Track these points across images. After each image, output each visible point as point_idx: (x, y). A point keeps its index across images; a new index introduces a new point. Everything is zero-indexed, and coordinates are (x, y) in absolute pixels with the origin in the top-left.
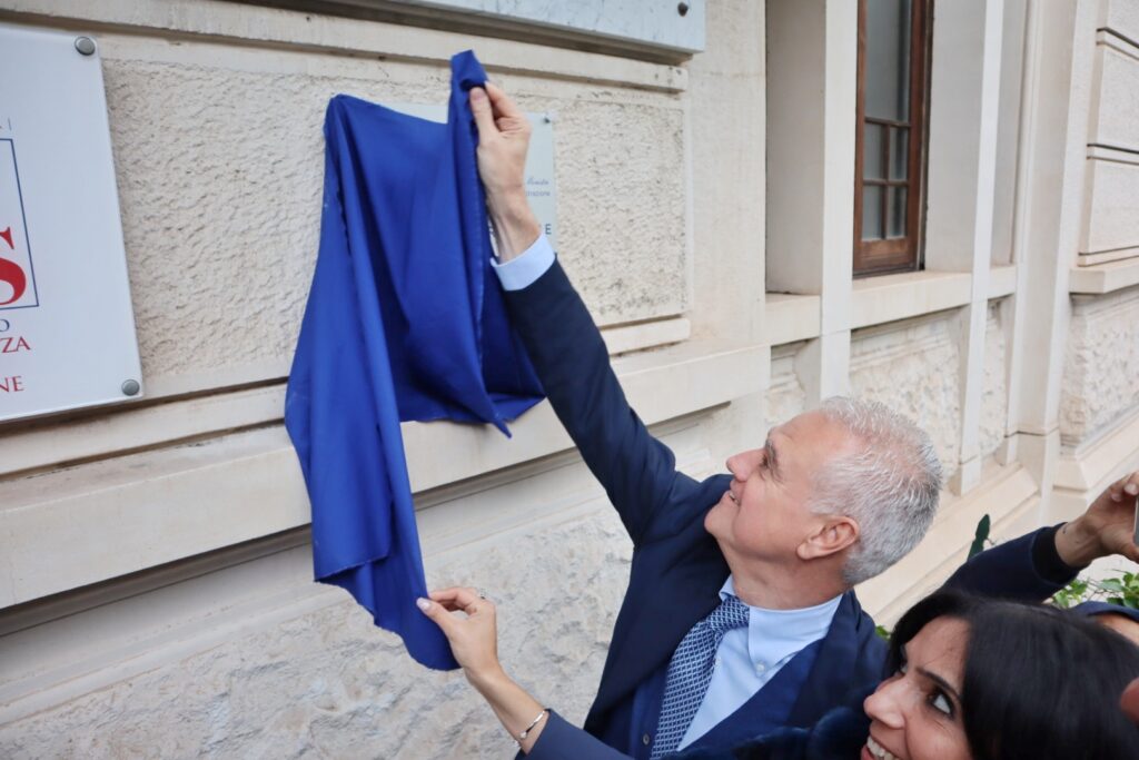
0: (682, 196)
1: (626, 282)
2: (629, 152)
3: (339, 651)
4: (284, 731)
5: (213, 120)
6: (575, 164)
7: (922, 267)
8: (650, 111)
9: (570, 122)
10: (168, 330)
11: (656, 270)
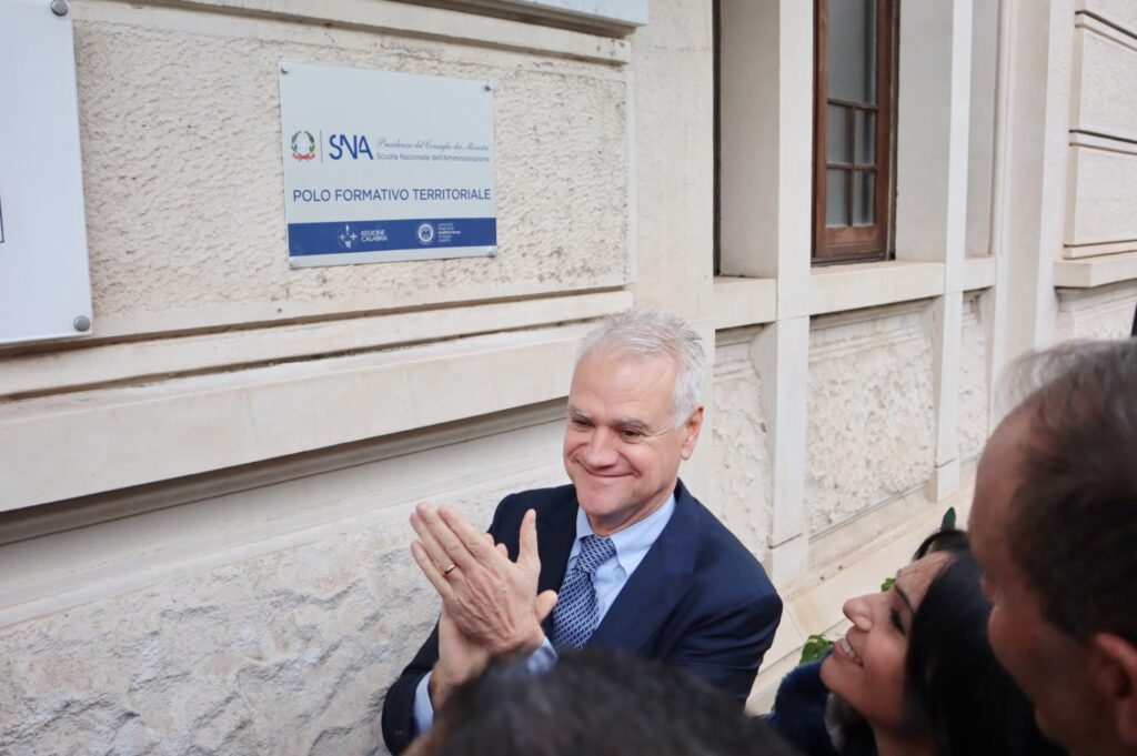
0: (624, 167)
1: (566, 251)
2: (570, 122)
3: (268, 601)
4: (211, 676)
5: (169, 78)
6: (516, 132)
7: (893, 257)
8: (591, 82)
9: (511, 91)
10: (117, 273)
11: (597, 239)
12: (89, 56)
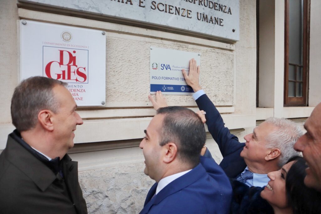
0: (233, 76)
1: (218, 95)
2: (219, 64)
3: (141, 174)
4: (126, 190)
5: (126, 50)
6: (206, 66)
7: (308, 106)
8: (225, 54)
9: (205, 56)
10: (112, 93)
11: (225, 93)
12: (109, 44)
